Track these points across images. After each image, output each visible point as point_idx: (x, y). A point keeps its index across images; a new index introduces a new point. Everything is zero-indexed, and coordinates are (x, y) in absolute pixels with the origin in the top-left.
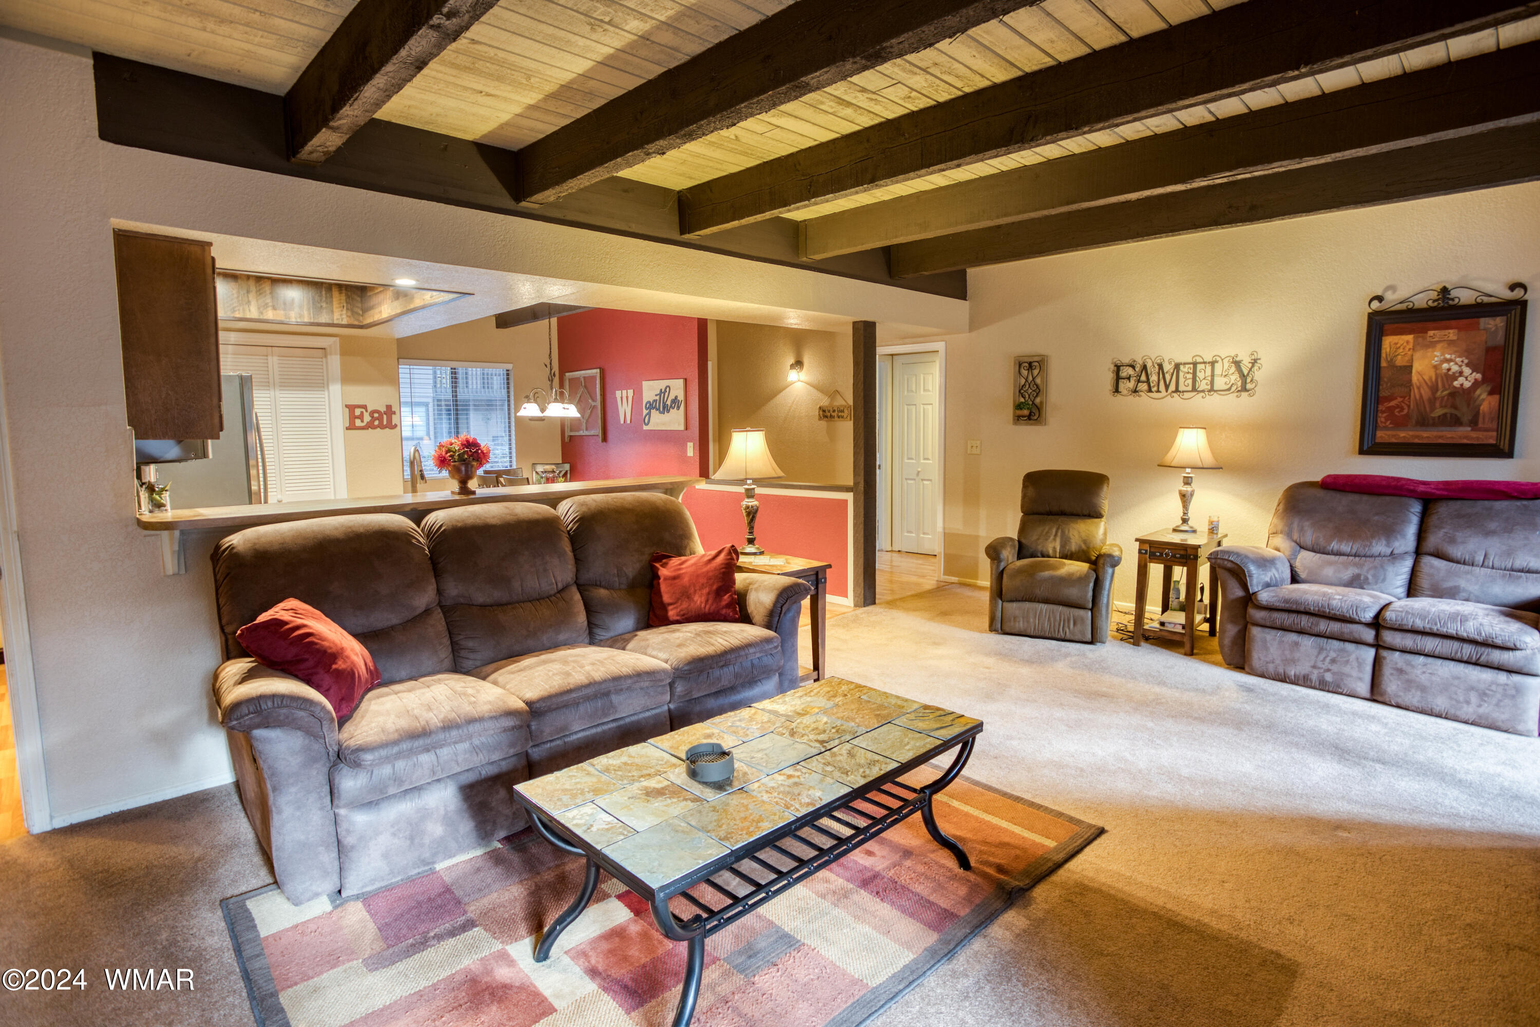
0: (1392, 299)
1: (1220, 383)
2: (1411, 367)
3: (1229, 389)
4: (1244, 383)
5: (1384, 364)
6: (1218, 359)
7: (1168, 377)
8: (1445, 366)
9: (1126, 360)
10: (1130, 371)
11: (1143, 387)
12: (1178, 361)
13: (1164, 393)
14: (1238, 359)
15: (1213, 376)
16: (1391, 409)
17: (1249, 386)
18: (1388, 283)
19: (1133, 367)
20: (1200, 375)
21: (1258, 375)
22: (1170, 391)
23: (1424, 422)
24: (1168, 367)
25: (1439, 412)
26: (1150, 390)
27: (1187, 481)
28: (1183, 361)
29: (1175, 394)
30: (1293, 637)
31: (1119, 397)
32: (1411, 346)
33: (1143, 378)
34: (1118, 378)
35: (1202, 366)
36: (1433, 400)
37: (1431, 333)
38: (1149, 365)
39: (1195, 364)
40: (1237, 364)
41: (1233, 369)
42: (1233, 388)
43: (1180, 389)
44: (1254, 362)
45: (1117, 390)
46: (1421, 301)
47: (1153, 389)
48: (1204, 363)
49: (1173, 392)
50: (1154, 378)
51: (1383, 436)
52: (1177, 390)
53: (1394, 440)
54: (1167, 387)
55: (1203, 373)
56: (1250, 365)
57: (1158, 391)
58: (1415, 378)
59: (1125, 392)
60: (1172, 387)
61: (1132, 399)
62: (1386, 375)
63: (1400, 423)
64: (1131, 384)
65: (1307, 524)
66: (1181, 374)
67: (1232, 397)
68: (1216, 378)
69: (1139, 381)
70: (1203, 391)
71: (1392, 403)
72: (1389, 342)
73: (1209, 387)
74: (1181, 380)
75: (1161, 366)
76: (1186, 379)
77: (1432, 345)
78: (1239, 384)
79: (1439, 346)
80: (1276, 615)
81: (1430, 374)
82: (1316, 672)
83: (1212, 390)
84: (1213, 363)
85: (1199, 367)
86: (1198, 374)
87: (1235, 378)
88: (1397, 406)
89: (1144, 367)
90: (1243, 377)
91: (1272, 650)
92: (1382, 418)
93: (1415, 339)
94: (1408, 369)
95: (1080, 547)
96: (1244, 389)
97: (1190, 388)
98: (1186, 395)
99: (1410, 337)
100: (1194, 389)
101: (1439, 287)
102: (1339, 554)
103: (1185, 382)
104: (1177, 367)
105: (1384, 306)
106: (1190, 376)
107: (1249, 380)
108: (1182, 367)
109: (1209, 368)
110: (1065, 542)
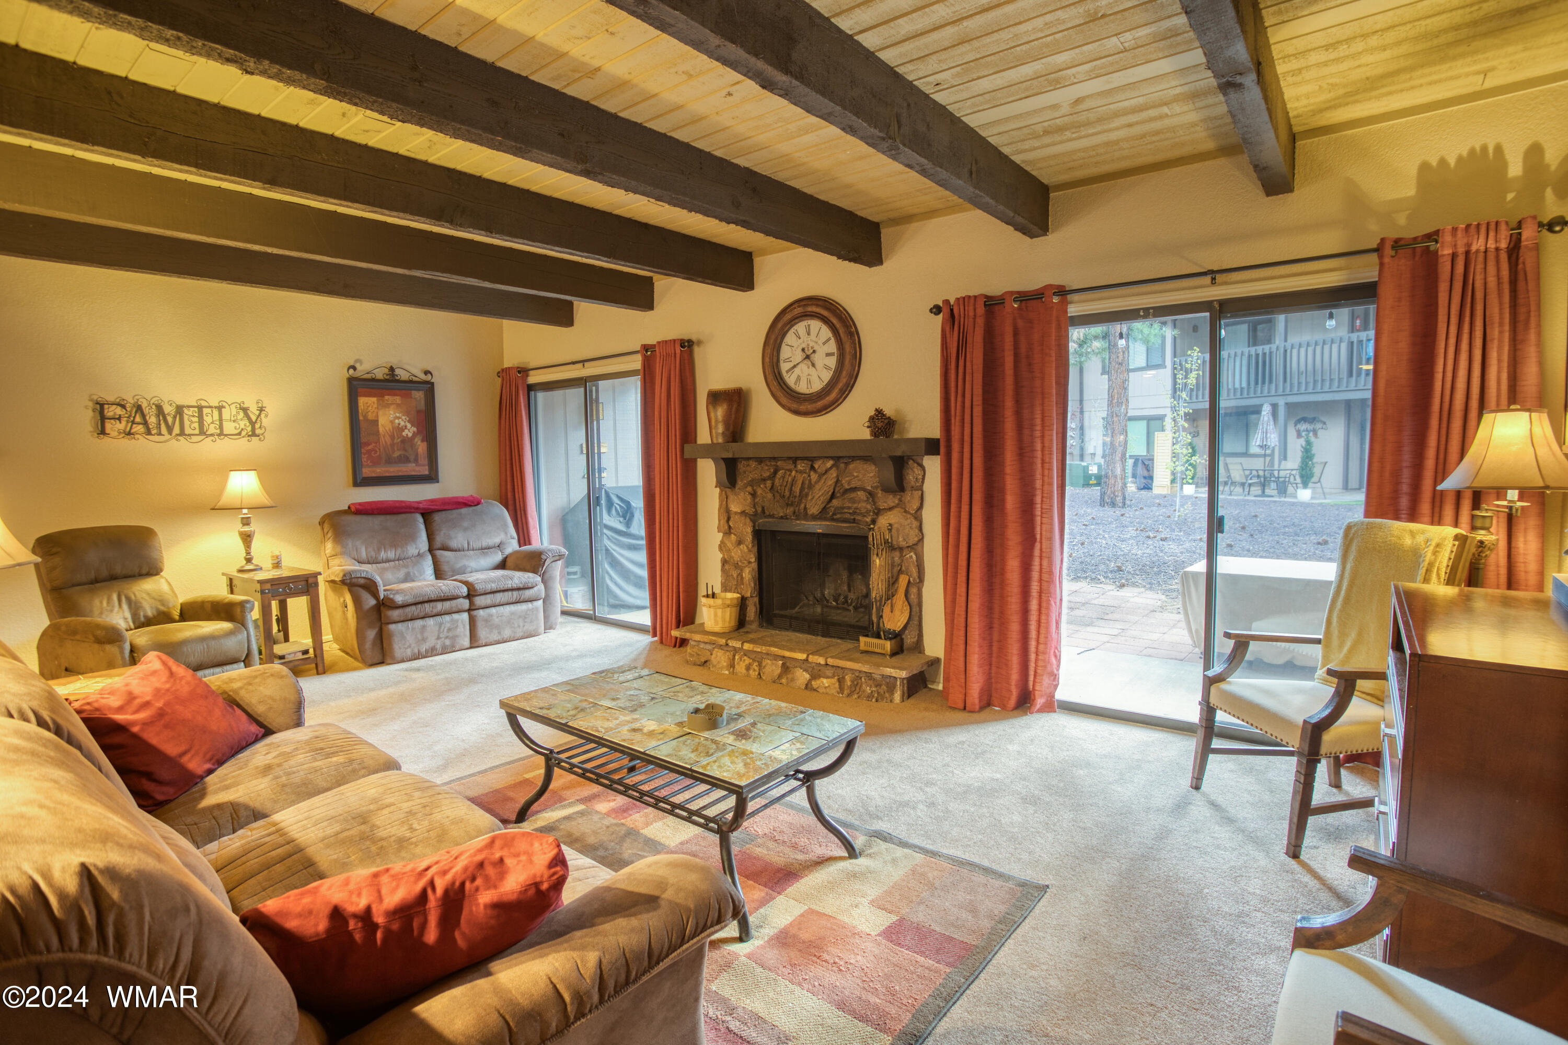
0: (363, 369)
1: (229, 427)
2: (377, 421)
3: (239, 434)
4: (253, 429)
5: (361, 418)
6: (224, 404)
7: (170, 419)
8: (397, 421)
9: (111, 398)
10: (119, 411)
11: (140, 428)
12: (180, 403)
13: (168, 437)
14: (245, 406)
15: (221, 420)
16: (369, 452)
17: (258, 431)
18: (357, 357)
19: (123, 407)
20: (207, 419)
21: (265, 421)
22: (174, 434)
23: (390, 461)
24: (168, 409)
25: (397, 454)
26: (149, 432)
27: (246, 522)
28: (186, 404)
29: (180, 438)
30: (419, 623)
31: (106, 440)
32: (375, 406)
33: (138, 419)
34: (103, 418)
35: (209, 410)
36: (393, 445)
37: (387, 397)
38: (144, 405)
39: (200, 408)
40: (245, 410)
41: (242, 414)
42: (244, 433)
43: (186, 432)
44: (261, 410)
45: (103, 432)
46: (380, 374)
47: (154, 432)
48: (210, 407)
49: (177, 435)
50: (152, 420)
51: (367, 472)
52: (182, 433)
53: (374, 475)
54: (170, 430)
55: (210, 417)
56: (257, 413)
57: (160, 434)
58: (381, 429)
59: (114, 434)
60: (177, 430)
61: (126, 442)
62: (363, 425)
63: (376, 462)
64: (121, 426)
65: (358, 543)
66: (186, 417)
67: (244, 441)
68: (224, 423)
69: (133, 422)
70: (212, 435)
71: (370, 447)
72: (362, 401)
73: (218, 431)
74: (187, 423)
75: (159, 408)
76: (192, 422)
77: (387, 406)
78: (249, 429)
79: (392, 407)
80: (408, 610)
81: (389, 427)
82: (439, 642)
83: (221, 434)
84: (220, 408)
85: (205, 411)
86: (205, 418)
87: (244, 423)
88: (373, 450)
89: (139, 408)
90: (253, 424)
91: (408, 638)
92: (364, 458)
93: (378, 401)
94: (375, 422)
95: (158, 610)
96: (254, 434)
97: (197, 432)
98: (195, 439)
99: (374, 399)
100: (202, 432)
101: (389, 366)
102: (388, 561)
103: (192, 426)
104: (180, 410)
105: (357, 374)
106: (196, 419)
107: (257, 426)
108: (186, 411)
109: (216, 413)
110: (135, 607)
